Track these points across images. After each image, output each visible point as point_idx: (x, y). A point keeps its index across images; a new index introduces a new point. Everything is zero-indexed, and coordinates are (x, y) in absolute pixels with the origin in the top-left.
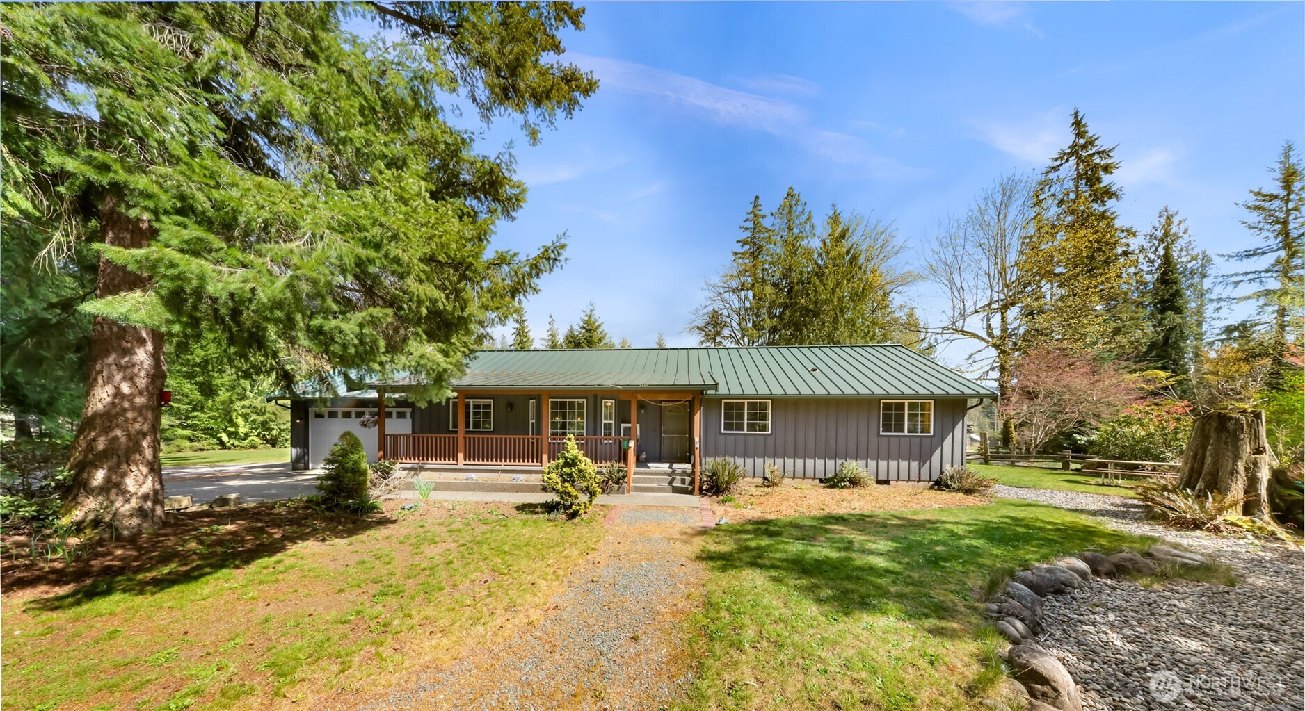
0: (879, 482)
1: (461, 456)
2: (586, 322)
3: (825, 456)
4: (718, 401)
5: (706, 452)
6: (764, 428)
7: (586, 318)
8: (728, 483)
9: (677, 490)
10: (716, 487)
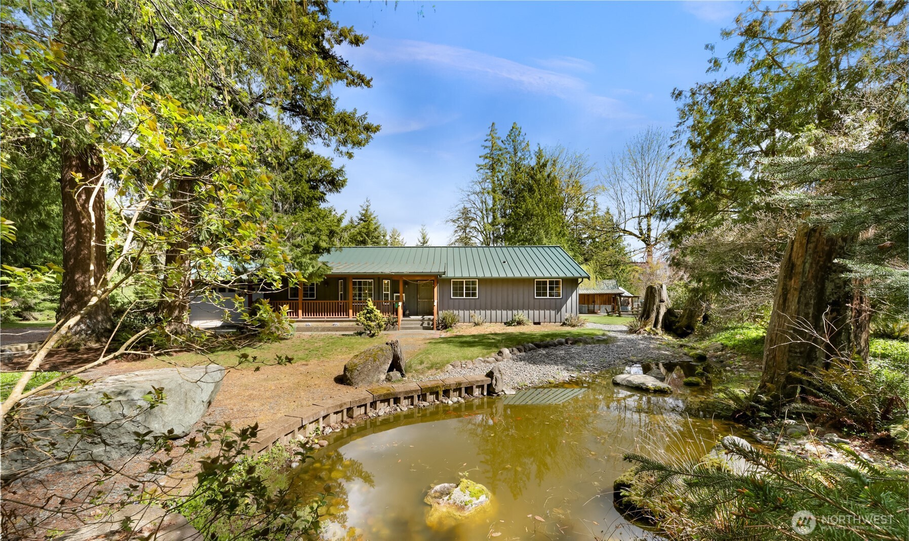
0: (535, 323)
1: (300, 312)
2: (363, 215)
3: (507, 309)
4: (449, 280)
5: (441, 308)
6: (474, 294)
7: (364, 212)
8: (451, 324)
9: (425, 328)
10: (445, 325)
